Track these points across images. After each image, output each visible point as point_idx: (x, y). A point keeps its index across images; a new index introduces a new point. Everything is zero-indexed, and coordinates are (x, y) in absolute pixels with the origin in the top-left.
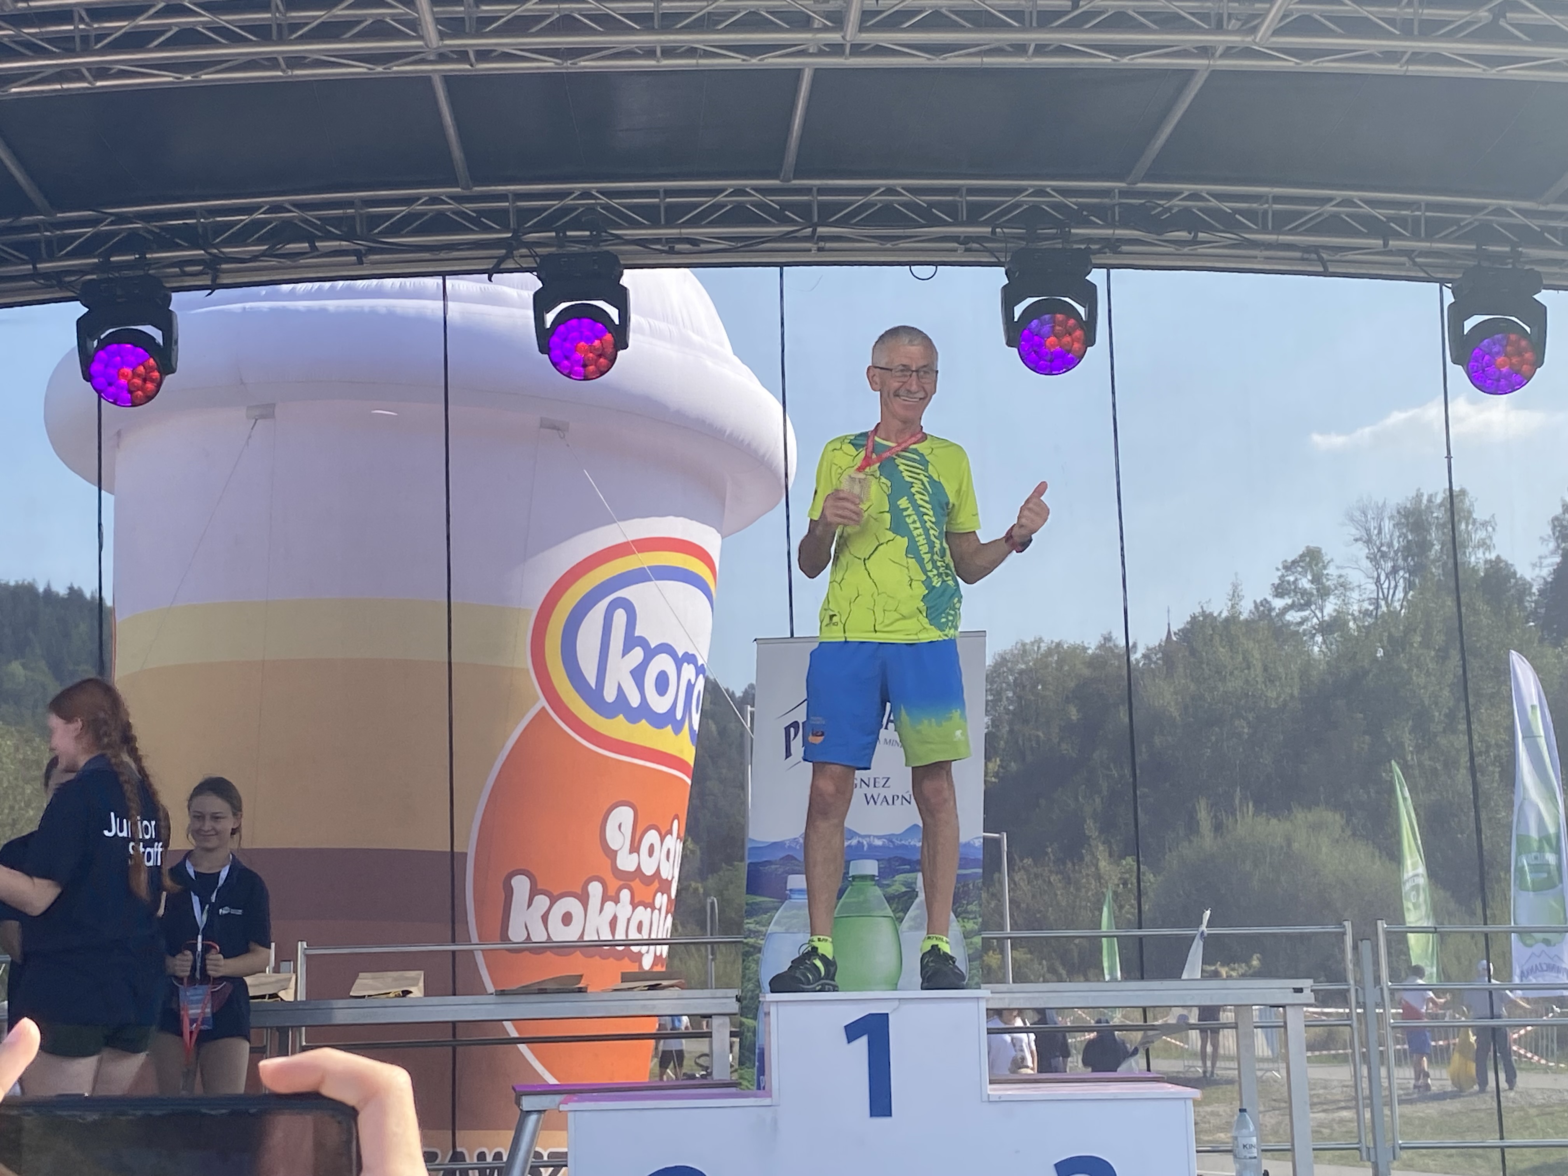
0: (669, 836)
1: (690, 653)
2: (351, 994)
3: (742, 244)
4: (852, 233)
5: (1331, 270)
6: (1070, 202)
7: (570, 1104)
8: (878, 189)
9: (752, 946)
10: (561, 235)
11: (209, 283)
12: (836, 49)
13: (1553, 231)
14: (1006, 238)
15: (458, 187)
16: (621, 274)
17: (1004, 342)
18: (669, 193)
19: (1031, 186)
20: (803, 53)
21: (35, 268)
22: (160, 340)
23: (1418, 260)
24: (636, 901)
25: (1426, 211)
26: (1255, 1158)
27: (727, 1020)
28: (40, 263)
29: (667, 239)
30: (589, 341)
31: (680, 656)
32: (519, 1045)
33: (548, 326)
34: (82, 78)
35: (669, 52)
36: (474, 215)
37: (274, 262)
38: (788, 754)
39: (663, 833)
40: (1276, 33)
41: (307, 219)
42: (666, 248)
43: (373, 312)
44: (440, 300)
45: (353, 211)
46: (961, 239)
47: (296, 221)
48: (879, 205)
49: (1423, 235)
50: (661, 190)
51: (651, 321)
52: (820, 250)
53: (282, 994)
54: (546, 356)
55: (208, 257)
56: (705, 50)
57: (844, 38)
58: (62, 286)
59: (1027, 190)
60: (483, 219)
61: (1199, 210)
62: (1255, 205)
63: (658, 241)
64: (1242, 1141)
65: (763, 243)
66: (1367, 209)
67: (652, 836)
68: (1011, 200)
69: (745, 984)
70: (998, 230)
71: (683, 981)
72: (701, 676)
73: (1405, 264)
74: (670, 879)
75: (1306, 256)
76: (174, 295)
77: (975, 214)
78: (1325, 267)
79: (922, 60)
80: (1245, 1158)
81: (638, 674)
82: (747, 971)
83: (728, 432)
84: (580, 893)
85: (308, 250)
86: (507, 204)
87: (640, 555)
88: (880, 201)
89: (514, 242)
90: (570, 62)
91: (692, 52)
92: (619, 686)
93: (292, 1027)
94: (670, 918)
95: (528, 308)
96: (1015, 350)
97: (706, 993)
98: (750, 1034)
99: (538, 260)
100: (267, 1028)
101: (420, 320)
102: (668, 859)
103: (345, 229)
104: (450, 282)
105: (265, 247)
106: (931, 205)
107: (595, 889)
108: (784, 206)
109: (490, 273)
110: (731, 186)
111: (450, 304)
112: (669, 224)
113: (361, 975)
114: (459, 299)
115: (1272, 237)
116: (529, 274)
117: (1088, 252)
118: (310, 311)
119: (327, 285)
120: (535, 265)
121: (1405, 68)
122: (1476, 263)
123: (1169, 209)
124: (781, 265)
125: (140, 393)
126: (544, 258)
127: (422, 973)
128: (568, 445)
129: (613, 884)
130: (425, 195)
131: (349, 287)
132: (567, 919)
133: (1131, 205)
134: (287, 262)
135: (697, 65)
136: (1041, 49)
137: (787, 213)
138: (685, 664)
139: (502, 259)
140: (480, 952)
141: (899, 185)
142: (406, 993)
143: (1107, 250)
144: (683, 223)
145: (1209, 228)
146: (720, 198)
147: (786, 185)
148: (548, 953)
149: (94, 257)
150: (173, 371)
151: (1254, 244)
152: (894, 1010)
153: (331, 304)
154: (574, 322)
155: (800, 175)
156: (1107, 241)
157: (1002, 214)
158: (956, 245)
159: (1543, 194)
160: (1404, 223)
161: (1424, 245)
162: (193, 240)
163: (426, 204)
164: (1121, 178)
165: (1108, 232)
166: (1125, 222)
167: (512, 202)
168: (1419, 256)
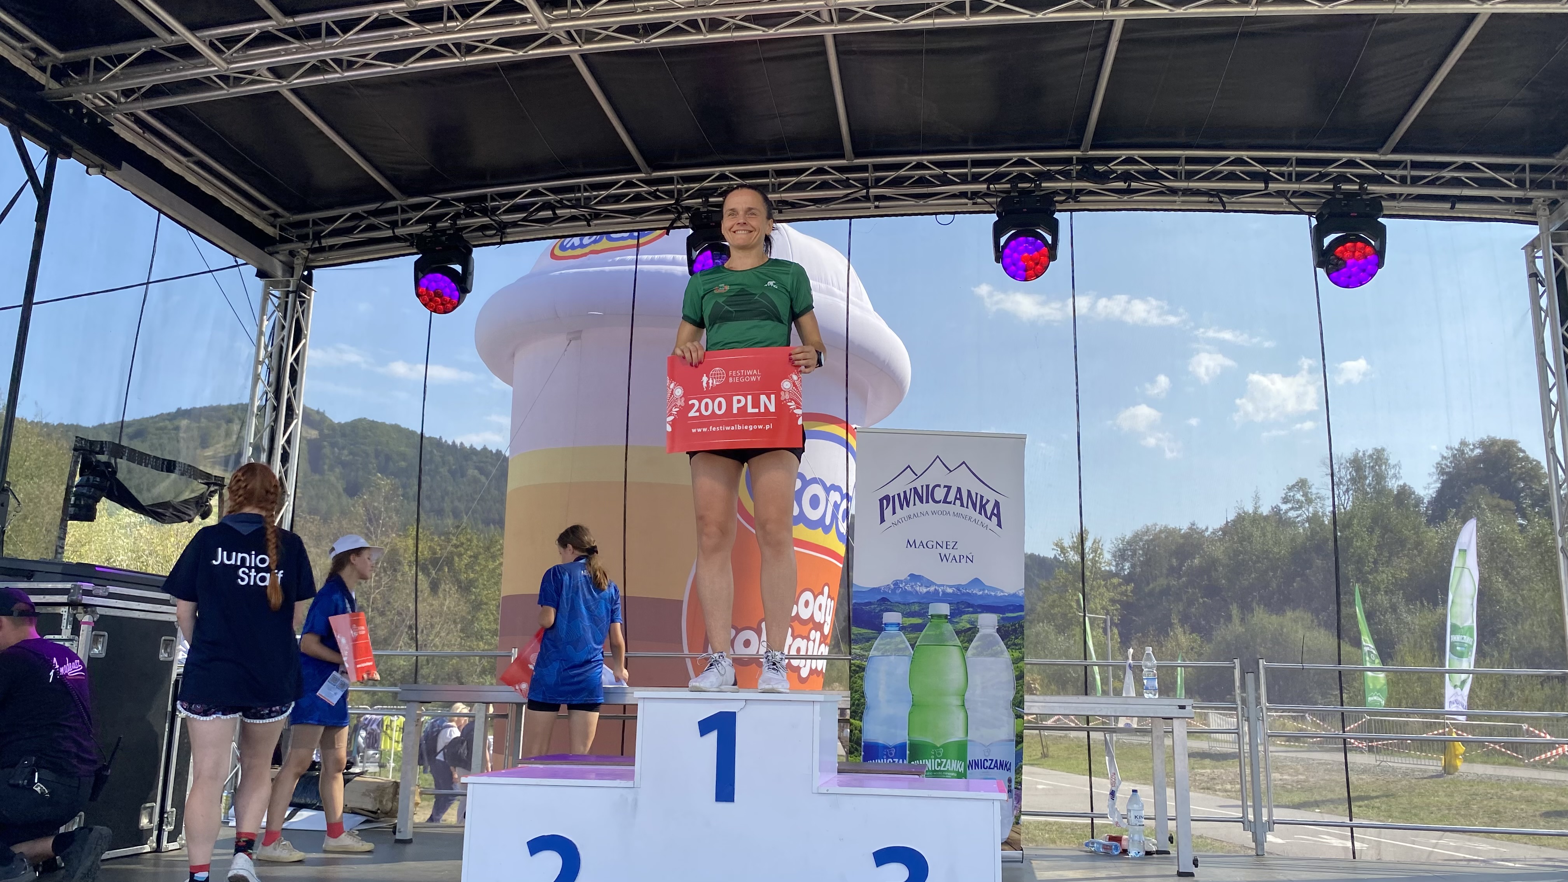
0: (822, 596)
3: (824, 205)
5: (1228, 208)
8: (910, 162)
10: (705, 200)
11: (498, 241)
14: (998, 193)
15: (642, 172)
17: (994, 261)
19: (1015, 157)
21: (393, 232)
22: (460, 272)
25: (1296, 164)
28: (396, 229)
31: (825, 486)
33: (693, 260)
39: (817, 594)
46: (965, 194)
48: (916, 177)
49: (1294, 180)
50: (771, 171)
52: (876, 207)
59: (1007, 161)
60: (660, 195)
61: (1134, 172)
65: (837, 203)
66: (1258, 168)
67: (807, 595)
70: (992, 186)
74: (822, 622)
75: (1211, 199)
77: (978, 179)
78: (1224, 206)
85: (552, 216)
86: (673, 186)
89: (677, 207)
94: (824, 645)
96: (1001, 265)
102: (822, 611)
103: (574, 202)
105: (526, 215)
109: (668, 230)
110: (815, 166)
115: (1184, 185)
116: (687, 228)
117: (1055, 201)
120: (688, 221)
121: (1255, 9)
123: (1113, 172)
124: (850, 218)
126: (689, 214)
130: (624, 179)
132: (747, 643)
134: (546, 226)
137: (851, 181)
139: (675, 221)
141: (927, 160)
143: (1067, 198)
144: (783, 190)
145: (1139, 180)
147: (850, 164)
150: (470, 291)
151: (1175, 191)
152: (740, 709)
155: (857, 155)
156: (1067, 192)
157: (996, 178)
158: (967, 201)
159: (1382, 147)
160: (1282, 174)
161: (1295, 186)
162: (485, 212)
163: (622, 187)
164: (1076, 147)
165: (1067, 185)
166: (1080, 177)
167: (678, 183)
168: (1292, 196)
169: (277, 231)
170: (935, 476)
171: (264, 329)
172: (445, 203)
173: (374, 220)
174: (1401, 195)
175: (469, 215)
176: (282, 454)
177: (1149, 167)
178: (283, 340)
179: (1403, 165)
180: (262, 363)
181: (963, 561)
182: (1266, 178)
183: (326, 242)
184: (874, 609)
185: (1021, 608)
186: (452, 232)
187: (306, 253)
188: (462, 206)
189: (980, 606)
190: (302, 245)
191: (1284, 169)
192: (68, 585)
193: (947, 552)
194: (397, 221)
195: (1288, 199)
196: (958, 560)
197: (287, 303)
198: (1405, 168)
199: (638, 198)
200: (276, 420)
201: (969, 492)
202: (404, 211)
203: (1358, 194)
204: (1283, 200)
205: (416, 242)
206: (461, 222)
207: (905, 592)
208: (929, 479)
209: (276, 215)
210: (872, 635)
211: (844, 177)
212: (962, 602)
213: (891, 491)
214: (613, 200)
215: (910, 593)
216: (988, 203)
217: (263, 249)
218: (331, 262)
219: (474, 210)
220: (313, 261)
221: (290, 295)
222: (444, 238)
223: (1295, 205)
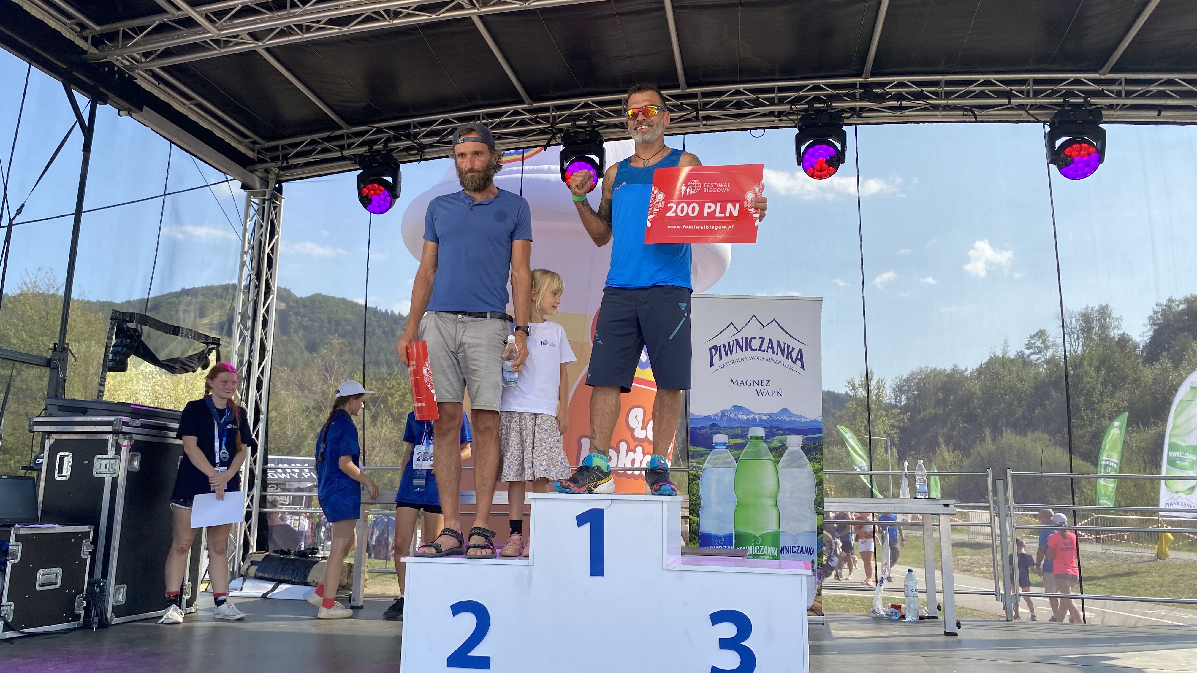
5: (979, 119)
8: (729, 91)
10: (574, 123)
11: (419, 158)
15: (525, 103)
16: (603, 142)
17: (796, 163)
19: (812, 84)
21: (343, 155)
22: (392, 182)
23: (1030, 112)
28: (343, 151)
33: (566, 168)
34: (297, 33)
46: (773, 114)
49: (1031, 96)
52: (704, 125)
55: (416, 145)
59: (807, 87)
60: (538, 119)
68: (796, 94)
70: (793, 107)
73: (1021, 114)
78: (976, 118)
88: (734, 99)
89: (552, 129)
96: (801, 167)
105: (439, 138)
107: (623, 446)
109: (545, 146)
115: (943, 102)
116: (559, 145)
120: (561, 140)
122: (1063, 110)
124: (684, 134)
126: (561, 134)
129: (633, 444)
130: (512, 109)
137: (684, 106)
139: (550, 140)
141: (743, 88)
143: (854, 115)
145: (909, 99)
147: (685, 92)
151: (935, 107)
152: (607, 507)
154: (576, 163)
155: (689, 86)
156: (853, 110)
157: (797, 100)
158: (774, 118)
159: (1102, 68)
160: (1021, 92)
161: (1032, 101)
162: (409, 137)
163: (513, 114)
164: (859, 75)
165: (852, 105)
166: (862, 98)
167: (553, 111)
168: (1030, 109)
169: (256, 155)
170: (753, 330)
171: (248, 227)
172: (379, 131)
173: (327, 145)
174: (1117, 106)
175: (397, 139)
176: (263, 321)
177: (916, 89)
178: (262, 235)
179: (1119, 82)
180: (246, 253)
181: (775, 395)
182: (1009, 95)
183: (292, 162)
184: (707, 432)
185: (820, 431)
186: (384, 152)
187: (277, 171)
188: (392, 133)
189: (788, 429)
190: (274, 164)
191: (1024, 88)
192: (112, 419)
193: (762, 388)
194: (344, 145)
195: (1027, 111)
196: (770, 394)
197: (264, 208)
198: (1121, 84)
199: (522, 123)
200: (258, 295)
201: (778, 342)
202: (349, 137)
203: (1083, 106)
204: (1022, 112)
205: (359, 161)
206: (392, 145)
207: (730, 419)
208: (748, 333)
209: (254, 143)
210: (704, 452)
211: (679, 102)
212: (775, 427)
213: (719, 341)
214: (504, 125)
215: (734, 420)
216: (791, 120)
217: (245, 168)
218: (296, 177)
219: (401, 135)
220: (283, 176)
221: (266, 202)
222: (379, 157)
223: (1032, 115)
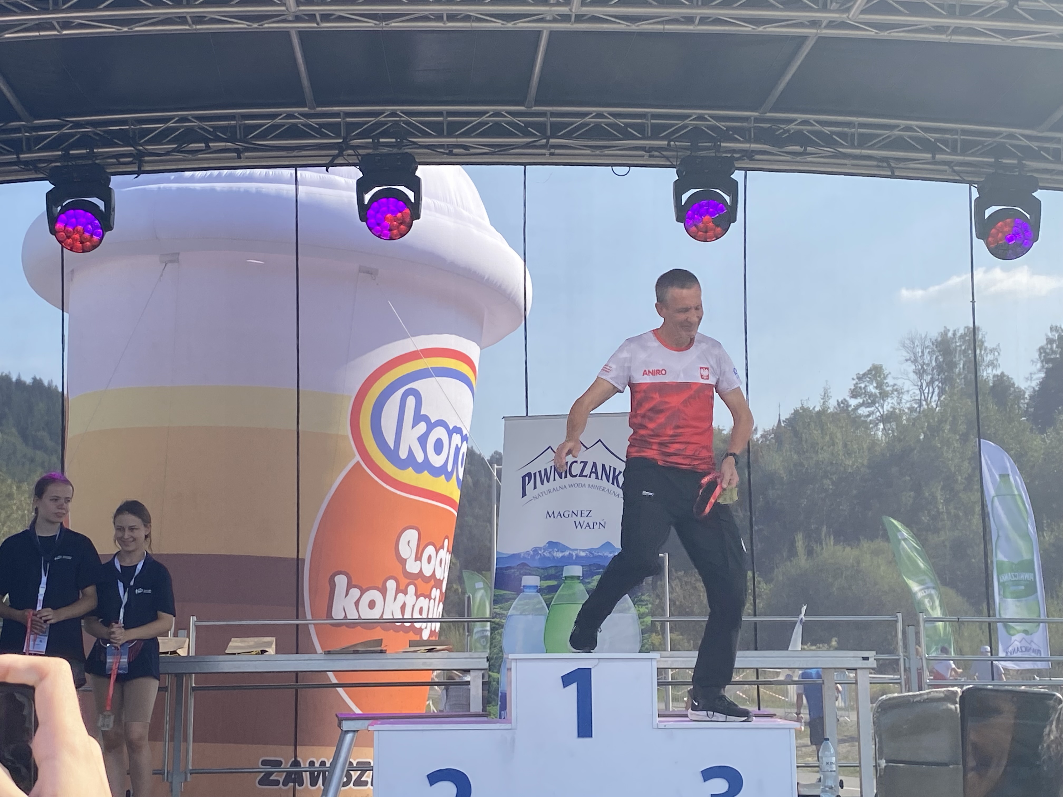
0: (441, 550)
1: (458, 426)
2: (226, 652)
3: (499, 149)
4: (573, 143)
5: (896, 174)
6: (722, 125)
7: (375, 726)
8: (592, 113)
9: (498, 624)
10: (376, 141)
11: (137, 169)
12: (565, 18)
13: (1047, 150)
14: (677, 149)
15: (305, 106)
16: (416, 168)
17: (675, 218)
18: (450, 114)
19: (695, 114)
20: (542, 20)
21: (18, 157)
22: (102, 207)
23: (956, 168)
24: (418, 593)
25: (961, 135)
26: (834, 771)
27: (480, 673)
28: (21, 154)
29: (448, 145)
30: (394, 213)
31: (451, 428)
32: (337, 689)
33: (366, 202)
34: (53, 28)
35: (452, 17)
36: (317, 127)
37: (180, 156)
38: (524, 494)
39: (438, 548)
40: (863, 12)
41: (204, 128)
42: (447, 151)
43: (247, 192)
44: (293, 184)
45: (235, 122)
46: (647, 149)
47: (196, 128)
48: (592, 125)
49: (959, 151)
50: (445, 112)
51: (435, 201)
52: (552, 154)
53: (178, 651)
54: (365, 223)
55: (135, 152)
56: (476, 17)
57: (571, 10)
58: (37, 170)
59: (691, 116)
60: (323, 130)
61: (807, 132)
62: (846, 129)
63: (442, 146)
64: (825, 760)
65: (513, 149)
66: (922, 134)
67: (430, 550)
68: (680, 123)
69: (492, 649)
70: (672, 143)
71: (451, 647)
72: (465, 442)
73: (946, 171)
74: (442, 579)
75: (880, 164)
76: (112, 177)
77: (656, 132)
78: (892, 172)
79: (623, 26)
80: (828, 771)
81: (423, 440)
82: (494, 641)
83: (486, 278)
84: (380, 586)
85: (204, 148)
86: (340, 120)
87: (425, 359)
88: (592, 122)
89: (343, 145)
90: (384, 23)
91: (467, 18)
92: (410, 447)
93: (186, 674)
94: (441, 605)
95: (352, 191)
96: (683, 224)
97: (466, 654)
98: (495, 683)
99: (360, 158)
100: (168, 674)
101: (278, 198)
102: (441, 566)
103: (229, 134)
104: (301, 172)
105: (175, 146)
106: (627, 125)
107: (391, 585)
108: (528, 124)
109: (327, 166)
110: (491, 110)
111: (300, 187)
112: (450, 135)
113: (233, 639)
114: (306, 184)
115: (857, 151)
116: (353, 167)
117: (733, 159)
118: (203, 191)
119: (216, 172)
120: (358, 162)
121: (949, 37)
122: (994, 171)
123: (788, 131)
124: (525, 164)
125: (88, 243)
126: (363, 156)
127: (274, 639)
128: (377, 284)
129: (404, 581)
130: (284, 112)
131: (231, 174)
132: (372, 605)
133: (762, 127)
135: (472, 27)
136: (704, 20)
137: (529, 129)
138: (454, 434)
139: (335, 157)
140: (313, 625)
141: (606, 111)
142: (263, 652)
143: (745, 158)
144: (458, 135)
145: (814, 144)
146: (484, 118)
147: (529, 110)
148: (359, 627)
149: (59, 151)
150: (110, 228)
151: (846, 156)
152: (595, 666)
153: (219, 186)
154: (384, 200)
155: (539, 104)
156: (745, 151)
157: (674, 133)
158: (643, 155)
159: (1040, 125)
160: (948, 145)
161: (959, 158)
163: (282, 119)
164: (755, 109)
165: (746, 146)
167: (343, 118)
168: (956, 165)
172: (78, 127)
174: (1053, 170)
175: (108, 142)
179: (1057, 140)
186: (88, 161)
191: (950, 139)
194: (20, 144)
195: (952, 169)
203: (1017, 169)
204: (946, 168)
206: (100, 151)
216: (664, 157)
219: (113, 136)
223: (957, 173)
